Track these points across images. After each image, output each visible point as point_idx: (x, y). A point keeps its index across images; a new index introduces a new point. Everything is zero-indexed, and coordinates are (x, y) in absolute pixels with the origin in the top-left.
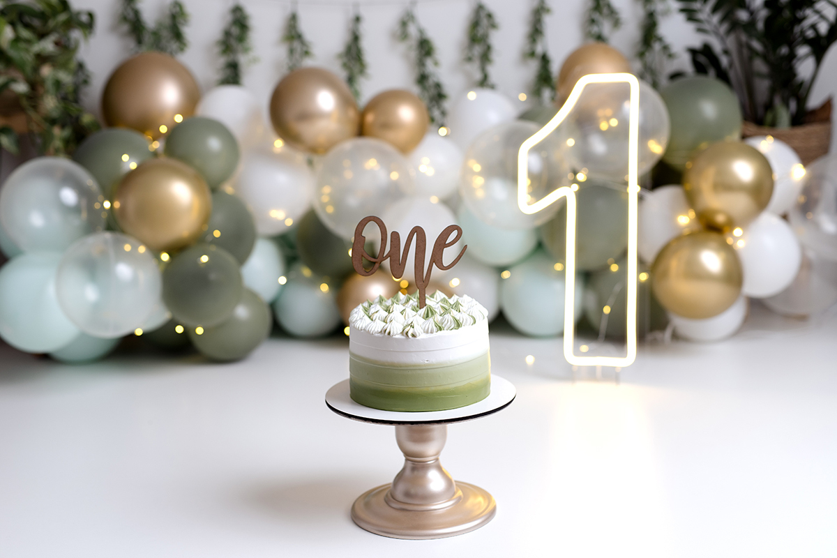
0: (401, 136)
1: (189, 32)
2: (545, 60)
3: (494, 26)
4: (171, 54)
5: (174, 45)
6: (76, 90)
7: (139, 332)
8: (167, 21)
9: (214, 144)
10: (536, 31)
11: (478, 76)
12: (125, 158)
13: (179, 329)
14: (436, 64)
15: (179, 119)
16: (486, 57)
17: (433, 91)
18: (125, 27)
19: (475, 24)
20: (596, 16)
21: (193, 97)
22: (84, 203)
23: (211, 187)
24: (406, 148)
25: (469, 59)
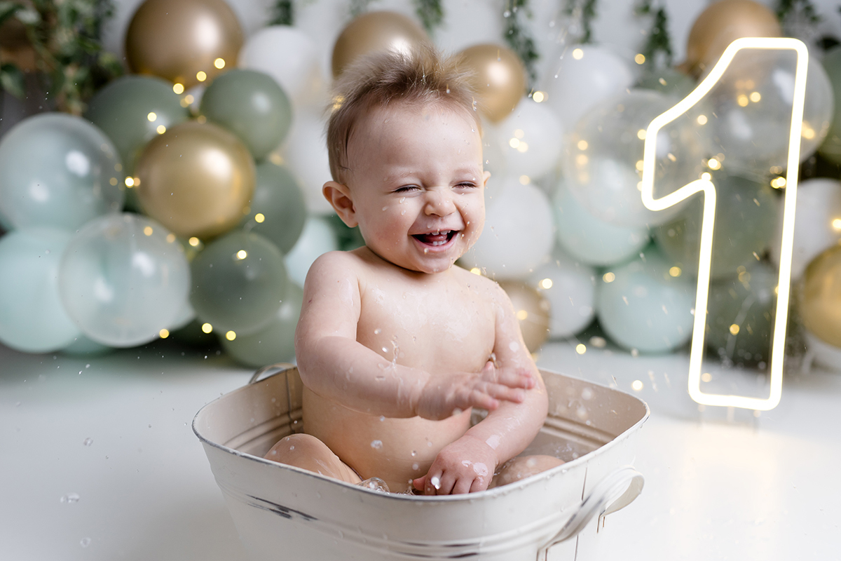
0: (492, 102)
2: (661, 18)
6: (97, 24)
7: (164, 334)
9: (261, 102)
12: (152, 117)
13: (207, 328)
14: (530, 15)
15: (220, 64)
16: (589, 10)
17: (522, 48)
21: (234, 42)
22: (98, 171)
23: (256, 157)
24: (496, 117)
25: (569, 12)
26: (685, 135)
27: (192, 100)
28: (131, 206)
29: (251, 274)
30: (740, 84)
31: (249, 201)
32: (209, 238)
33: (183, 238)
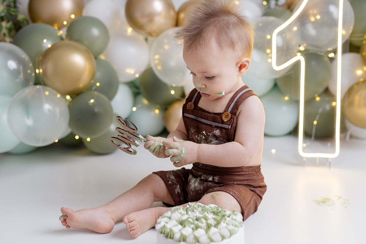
7: (57, 141)
9: (95, 32)
12: (45, 41)
13: (77, 137)
15: (73, 16)
21: (80, 4)
22: (21, 68)
26: (288, 36)
27: (62, 33)
28: (38, 81)
29: (96, 110)
30: (311, 12)
31: (93, 76)
33: (63, 96)
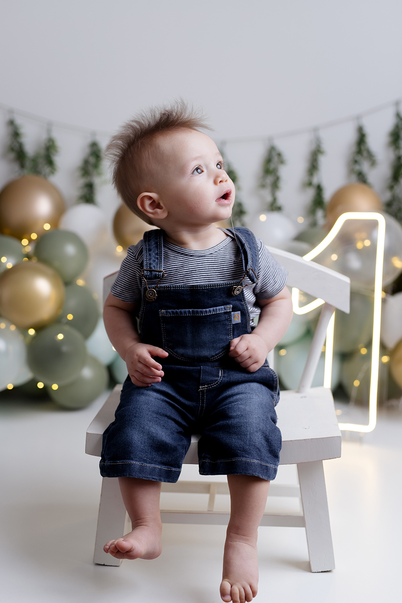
1: (58, 160)
2: (319, 189)
3: (282, 162)
4: (45, 177)
5: (47, 169)
7: (10, 387)
8: (43, 152)
9: (70, 250)
10: (313, 167)
11: (269, 198)
12: (4, 259)
13: (40, 385)
14: (239, 188)
15: (47, 227)
16: (275, 185)
17: (236, 209)
18: (12, 155)
19: (268, 160)
20: (358, 158)
23: (66, 282)
25: (263, 186)
27: (29, 249)
29: (65, 349)
30: (358, 235)
31: (62, 307)
32: (39, 328)
33: (23, 330)
